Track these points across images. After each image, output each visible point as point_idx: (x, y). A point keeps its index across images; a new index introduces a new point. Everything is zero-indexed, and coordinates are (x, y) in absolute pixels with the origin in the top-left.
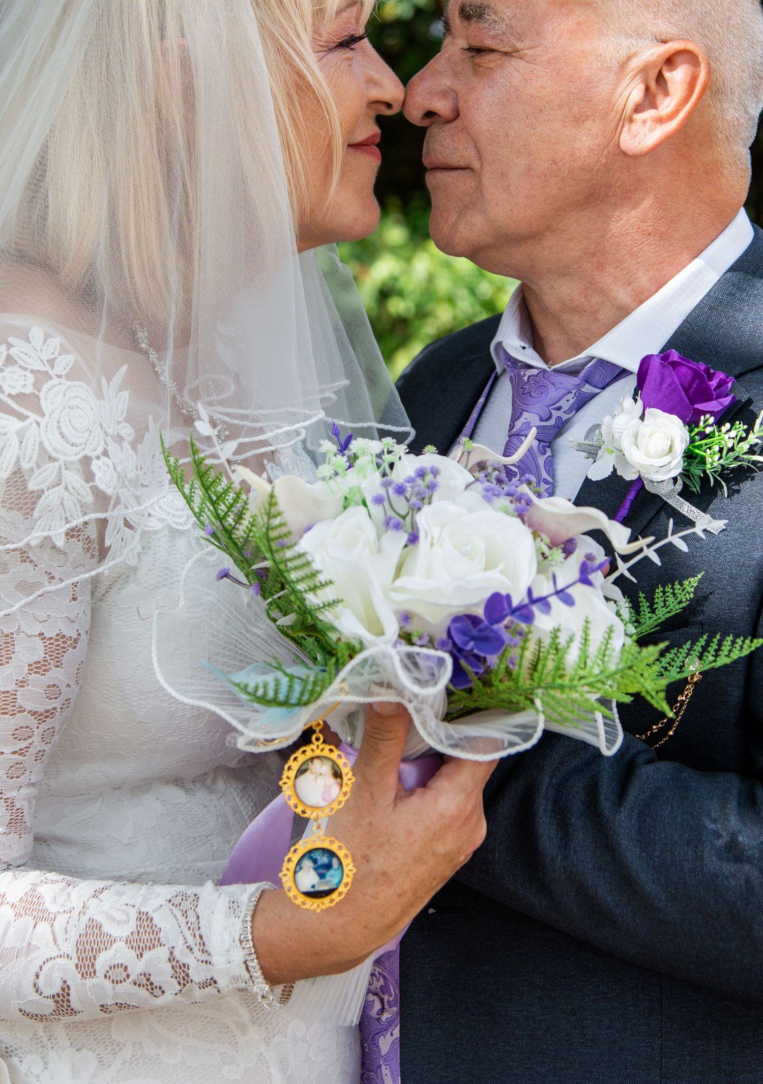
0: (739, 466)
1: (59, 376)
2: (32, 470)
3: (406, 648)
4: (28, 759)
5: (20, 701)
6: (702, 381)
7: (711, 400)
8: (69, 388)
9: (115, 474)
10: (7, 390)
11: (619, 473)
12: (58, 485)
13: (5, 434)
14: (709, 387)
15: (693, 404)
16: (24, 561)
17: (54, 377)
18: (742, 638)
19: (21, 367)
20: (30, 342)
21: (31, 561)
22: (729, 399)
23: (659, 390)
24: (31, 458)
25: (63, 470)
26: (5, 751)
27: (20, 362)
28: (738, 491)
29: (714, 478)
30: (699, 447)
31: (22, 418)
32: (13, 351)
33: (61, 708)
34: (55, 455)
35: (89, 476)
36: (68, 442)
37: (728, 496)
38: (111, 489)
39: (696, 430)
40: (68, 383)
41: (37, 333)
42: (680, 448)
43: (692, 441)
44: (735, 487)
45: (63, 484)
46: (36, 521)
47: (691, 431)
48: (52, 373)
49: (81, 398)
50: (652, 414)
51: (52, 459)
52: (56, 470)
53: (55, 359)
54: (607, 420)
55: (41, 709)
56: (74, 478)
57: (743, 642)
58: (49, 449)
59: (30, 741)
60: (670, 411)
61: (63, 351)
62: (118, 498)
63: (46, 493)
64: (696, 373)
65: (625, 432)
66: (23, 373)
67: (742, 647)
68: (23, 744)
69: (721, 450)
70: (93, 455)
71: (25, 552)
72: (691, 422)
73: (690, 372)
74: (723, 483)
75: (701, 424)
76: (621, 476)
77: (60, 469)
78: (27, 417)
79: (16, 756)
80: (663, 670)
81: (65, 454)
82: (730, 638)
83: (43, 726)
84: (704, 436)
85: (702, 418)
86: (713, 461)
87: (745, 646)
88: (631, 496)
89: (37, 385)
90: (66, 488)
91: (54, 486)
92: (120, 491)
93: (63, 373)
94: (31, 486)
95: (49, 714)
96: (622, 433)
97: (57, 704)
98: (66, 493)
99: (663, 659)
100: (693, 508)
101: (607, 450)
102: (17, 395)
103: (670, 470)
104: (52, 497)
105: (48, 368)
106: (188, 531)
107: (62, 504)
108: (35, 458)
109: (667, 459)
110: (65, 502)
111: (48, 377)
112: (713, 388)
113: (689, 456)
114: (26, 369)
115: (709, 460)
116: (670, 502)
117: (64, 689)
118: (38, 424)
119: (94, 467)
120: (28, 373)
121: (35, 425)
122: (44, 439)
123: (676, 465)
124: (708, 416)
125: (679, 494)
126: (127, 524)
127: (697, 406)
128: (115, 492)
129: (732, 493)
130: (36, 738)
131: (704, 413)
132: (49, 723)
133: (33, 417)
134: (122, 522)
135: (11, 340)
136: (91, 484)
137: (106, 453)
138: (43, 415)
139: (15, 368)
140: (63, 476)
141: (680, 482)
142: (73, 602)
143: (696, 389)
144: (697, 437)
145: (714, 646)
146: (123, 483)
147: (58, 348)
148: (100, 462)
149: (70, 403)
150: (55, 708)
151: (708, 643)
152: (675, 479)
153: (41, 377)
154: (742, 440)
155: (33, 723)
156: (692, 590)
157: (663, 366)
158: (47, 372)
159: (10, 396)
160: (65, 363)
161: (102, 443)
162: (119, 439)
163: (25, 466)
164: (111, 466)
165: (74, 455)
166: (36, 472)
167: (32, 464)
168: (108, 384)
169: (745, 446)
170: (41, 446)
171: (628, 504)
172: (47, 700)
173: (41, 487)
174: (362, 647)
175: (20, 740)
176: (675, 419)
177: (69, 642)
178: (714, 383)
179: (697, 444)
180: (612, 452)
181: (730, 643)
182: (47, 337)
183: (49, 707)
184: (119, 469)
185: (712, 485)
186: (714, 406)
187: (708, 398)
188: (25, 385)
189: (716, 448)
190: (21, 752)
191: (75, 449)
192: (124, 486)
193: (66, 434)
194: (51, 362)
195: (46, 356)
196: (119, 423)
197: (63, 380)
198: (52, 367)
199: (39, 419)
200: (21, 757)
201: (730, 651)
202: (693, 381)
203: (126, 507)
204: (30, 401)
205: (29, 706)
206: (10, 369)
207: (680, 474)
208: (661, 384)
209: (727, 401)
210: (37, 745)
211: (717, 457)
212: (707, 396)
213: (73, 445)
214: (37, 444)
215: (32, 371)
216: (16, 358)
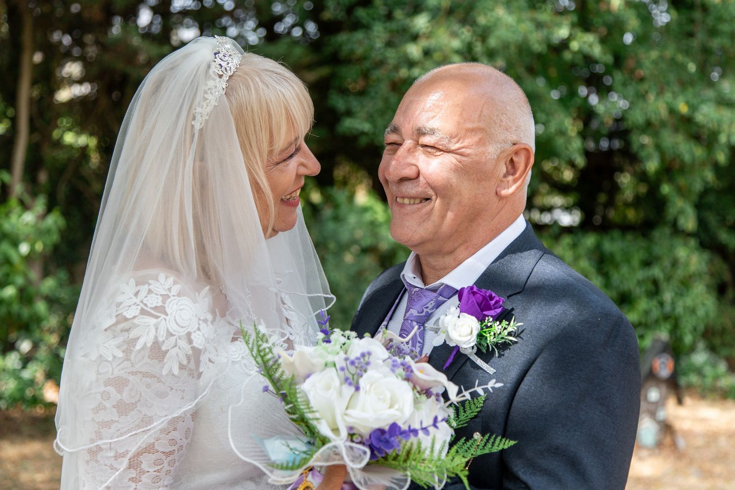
0: (505, 341)
1: (174, 296)
2: (163, 342)
3: (349, 444)
4: (162, 474)
5: (156, 447)
6: (487, 301)
7: (492, 310)
8: (179, 300)
9: (204, 339)
10: (150, 306)
11: (447, 343)
12: (176, 346)
13: (149, 326)
14: (490, 304)
15: (482, 311)
16: (159, 382)
17: (172, 296)
18: (505, 439)
19: (155, 294)
20: (159, 281)
21: (162, 382)
22: (500, 309)
23: (467, 304)
24: (163, 336)
25: (178, 340)
26: (150, 471)
27: (155, 292)
28: (503, 355)
29: (492, 347)
30: (485, 332)
31: (157, 317)
32: (151, 287)
33: (178, 450)
34: (174, 333)
35: (190, 342)
36: (180, 327)
37: (499, 357)
38: (202, 346)
39: (484, 324)
40: (179, 298)
41: (162, 276)
42: (475, 333)
43: (482, 329)
44: (502, 353)
45: (178, 347)
46: (165, 364)
47: (481, 324)
48: (170, 295)
49: (186, 305)
50: (463, 315)
51: (172, 335)
52: (175, 340)
53: (171, 288)
54: (442, 317)
55: (167, 450)
56: (183, 343)
57: (505, 441)
58: (171, 330)
59: (162, 466)
60: (472, 315)
61: (175, 283)
62: (205, 348)
63: (170, 351)
64: (484, 298)
65: (450, 324)
66: (157, 296)
67: (504, 443)
68: (159, 467)
69: (495, 334)
70: (192, 331)
71: (159, 378)
72: (481, 320)
73: (481, 297)
74: (496, 350)
75: (486, 321)
76: (448, 345)
77: (176, 339)
78: (160, 317)
79: (155, 473)
80: (467, 449)
81: (178, 332)
82: (499, 438)
83: (169, 459)
84: (487, 327)
85: (487, 318)
86: (491, 339)
87: (506, 443)
88: (454, 353)
89: (164, 302)
90: (179, 348)
91: (173, 347)
92: (207, 345)
93: (176, 294)
94: (164, 348)
95: (171, 453)
96: (448, 324)
97: (176, 448)
98: (179, 350)
99: (468, 443)
100: (482, 361)
101: (442, 331)
102: (154, 307)
103: (470, 343)
104: (173, 352)
105: (168, 293)
106: (240, 361)
107: (177, 355)
108: (165, 336)
109: (469, 337)
110: (179, 354)
111: (168, 296)
112: (492, 305)
113: (480, 336)
114: (157, 295)
115: (488, 339)
116: (471, 357)
117: (179, 441)
118: (165, 320)
119: (192, 337)
120: (159, 296)
121: (164, 320)
122: (169, 326)
123: (473, 341)
124: (490, 317)
125: (475, 354)
126: (210, 361)
127: (484, 313)
128: (204, 347)
129: (500, 356)
130: (166, 464)
131: (488, 316)
132: (171, 457)
133: (163, 316)
134: (208, 360)
135: (150, 281)
136: (191, 345)
137: (199, 329)
138: (167, 315)
139: (153, 295)
140: (178, 342)
141: (475, 348)
142: (182, 400)
143: (484, 305)
144: (484, 327)
145: (492, 440)
146: (208, 341)
147: (172, 282)
148: (195, 334)
149: (180, 308)
150: (174, 450)
151: (490, 437)
152: (473, 347)
153: (165, 297)
154: (505, 329)
155: (163, 457)
156: (482, 402)
157: (469, 294)
158: (168, 295)
159: (151, 308)
160: (176, 289)
161: (197, 324)
162: (205, 321)
163: (161, 339)
164: (202, 335)
165: (183, 332)
166: (166, 342)
167: (164, 338)
168: (199, 295)
169: (506, 332)
170: (167, 330)
171: (452, 356)
172: (170, 446)
173: (167, 348)
174: (329, 441)
175: (157, 465)
176: (474, 318)
177: (180, 419)
178: (493, 302)
179: (484, 330)
180: (445, 332)
181: (499, 440)
182: (167, 278)
183: (171, 450)
184: (206, 336)
185: (490, 350)
186: (492, 313)
187: (490, 309)
188: (158, 302)
189: (492, 333)
190: (158, 471)
191: (183, 329)
192: (208, 343)
193: (179, 322)
194: (169, 289)
195: (167, 287)
196: (205, 313)
197: (176, 297)
198: (170, 292)
199: (166, 317)
200: (158, 473)
201: (499, 444)
202: (483, 301)
203: (209, 353)
204: (161, 309)
205: (161, 449)
206: (150, 295)
207: (476, 345)
208: (468, 301)
209: (499, 310)
210: (166, 467)
211: (492, 338)
212: (489, 308)
213: (182, 327)
214: (165, 329)
215: (161, 295)
216: (153, 290)
